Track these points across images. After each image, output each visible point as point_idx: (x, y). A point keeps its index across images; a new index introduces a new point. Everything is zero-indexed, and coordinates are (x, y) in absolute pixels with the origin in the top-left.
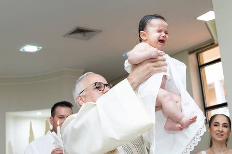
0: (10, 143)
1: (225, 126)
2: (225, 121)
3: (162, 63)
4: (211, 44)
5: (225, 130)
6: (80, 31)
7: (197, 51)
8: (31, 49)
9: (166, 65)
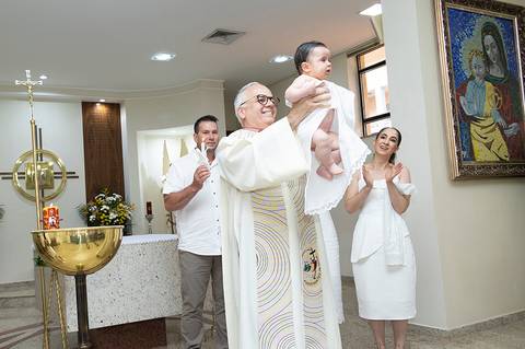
0: (142, 165)
1: (392, 139)
2: (395, 134)
3: (324, 96)
4: (376, 44)
5: (392, 144)
6: (220, 34)
7: (357, 53)
8: (164, 57)
9: (328, 99)
